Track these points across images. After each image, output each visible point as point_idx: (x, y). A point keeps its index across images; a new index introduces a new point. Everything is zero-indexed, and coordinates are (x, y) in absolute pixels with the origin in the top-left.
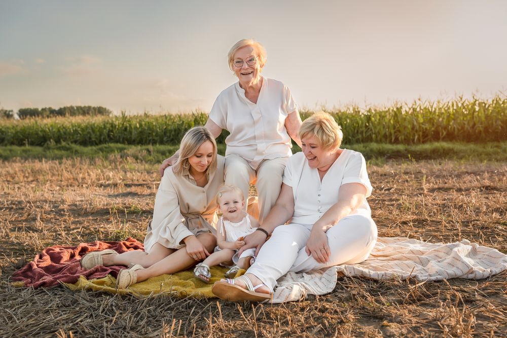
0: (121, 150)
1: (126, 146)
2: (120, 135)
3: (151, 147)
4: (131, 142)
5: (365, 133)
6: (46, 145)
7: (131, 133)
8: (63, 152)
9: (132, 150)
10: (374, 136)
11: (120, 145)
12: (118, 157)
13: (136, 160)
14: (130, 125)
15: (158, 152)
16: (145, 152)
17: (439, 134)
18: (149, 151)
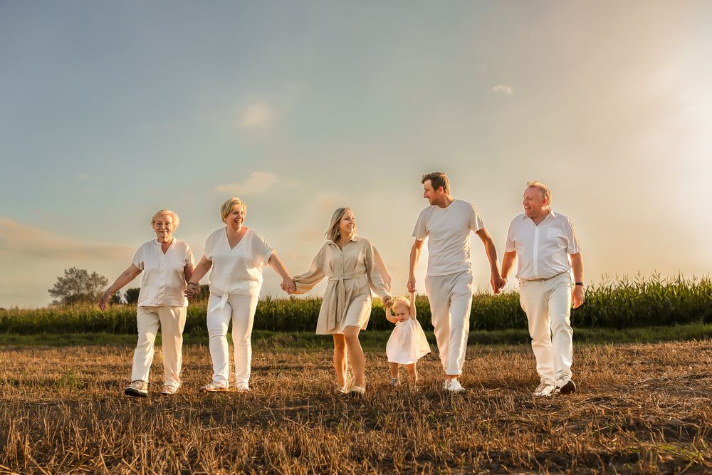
0: (267, 336)
1: (273, 333)
3: (297, 334)
4: (278, 329)
5: (518, 318)
6: (192, 332)
7: (276, 319)
9: (279, 335)
11: (267, 332)
12: (266, 341)
13: (283, 344)
14: (275, 311)
15: (304, 338)
16: (291, 338)
17: (591, 320)
18: (295, 337)
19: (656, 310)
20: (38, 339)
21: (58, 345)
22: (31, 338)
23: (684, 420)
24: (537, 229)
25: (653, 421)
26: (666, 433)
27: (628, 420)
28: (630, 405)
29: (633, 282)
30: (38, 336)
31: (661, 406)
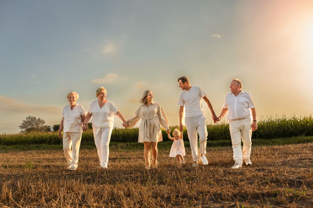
0: (115, 145)
1: (117, 143)
2: (114, 138)
3: (128, 143)
4: (120, 141)
7: (119, 137)
8: (91, 146)
9: (121, 144)
10: (228, 137)
11: (115, 143)
12: (115, 147)
13: (122, 148)
14: (119, 134)
15: (131, 145)
16: (125, 145)
17: (256, 135)
18: (127, 145)
19: (284, 131)
20: (15, 148)
21: (23, 150)
22: (12, 147)
23: (297, 178)
24: (236, 98)
25: (284, 179)
26: (289, 184)
27: (273, 179)
28: (274, 172)
29: (274, 118)
30: (15, 146)
31: (287, 172)
